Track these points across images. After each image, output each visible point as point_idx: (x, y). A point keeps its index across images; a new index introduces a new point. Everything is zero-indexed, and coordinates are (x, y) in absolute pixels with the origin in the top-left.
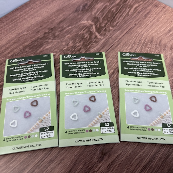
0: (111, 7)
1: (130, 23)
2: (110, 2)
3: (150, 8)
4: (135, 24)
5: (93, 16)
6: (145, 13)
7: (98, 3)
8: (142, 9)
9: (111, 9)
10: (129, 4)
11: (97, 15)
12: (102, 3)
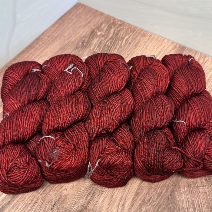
0: (106, 41)
1: (124, 54)
2: (104, 37)
3: (138, 38)
4: (128, 54)
5: (92, 51)
6: (135, 44)
7: (94, 39)
8: (132, 40)
9: (106, 43)
10: (121, 36)
11: (95, 50)
12: (97, 38)
